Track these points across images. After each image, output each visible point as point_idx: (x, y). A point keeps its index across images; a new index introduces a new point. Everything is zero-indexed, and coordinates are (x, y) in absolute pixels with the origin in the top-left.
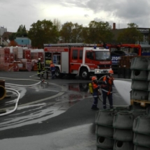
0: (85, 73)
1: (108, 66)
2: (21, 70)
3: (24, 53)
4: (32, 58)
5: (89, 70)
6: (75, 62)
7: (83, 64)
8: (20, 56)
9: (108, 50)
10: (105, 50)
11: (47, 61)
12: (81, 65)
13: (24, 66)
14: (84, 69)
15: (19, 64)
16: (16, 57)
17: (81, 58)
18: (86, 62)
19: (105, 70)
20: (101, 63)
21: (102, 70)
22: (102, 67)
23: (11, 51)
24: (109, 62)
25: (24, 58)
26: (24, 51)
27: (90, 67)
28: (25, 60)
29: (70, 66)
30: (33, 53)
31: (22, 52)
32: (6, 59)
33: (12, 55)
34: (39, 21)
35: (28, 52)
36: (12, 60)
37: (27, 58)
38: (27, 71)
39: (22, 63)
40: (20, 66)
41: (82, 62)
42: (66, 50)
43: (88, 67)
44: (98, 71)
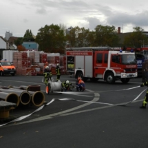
0: (111, 77)
1: (134, 70)
2: (39, 74)
3: (40, 57)
4: (49, 62)
5: (115, 75)
6: (99, 66)
7: (109, 68)
8: (37, 60)
9: (134, 53)
10: (130, 53)
11: (69, 65)
12: (107, 69)
13: (41, 70)
14: (110, 73)
16: (33, 62)
17: (106, 62)
18: (111, 66)
19: (131, 74)
20: (128, 67)
21: (128, 74)
22: (128, 71)
23: (28, 56)
24: (135, 66)
25: (40, 62)
27: (116, 71)
28: (42, 64)
29: (94, 70)
30: (49, 57)
31: (39, 56)
32: (23, 63)
33: (29, 60)
34: (46, 26)
35: (45, 56)
36: (29, 64)
37: (44, 62)
39: (40, 67)
40: (38, 70)
41: (107, 66)
42: (90, 54)
43: (114, 71)
44: (124, 75)
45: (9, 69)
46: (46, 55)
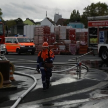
2: (62, 53)
4: (78, 39)
8: (63, 36)
13: (67, 48)
15: (60, 46)
25: (67, 39)
26: (67, 30)
28: (68, 42)
30: (78, 33)
31: (65, 32)
33: (53, 35)
37: (72, 39)
38: (70, 54)
39: (65, 45)
40: (62, 48)
45: (27, 46)
46: (74, 31)
